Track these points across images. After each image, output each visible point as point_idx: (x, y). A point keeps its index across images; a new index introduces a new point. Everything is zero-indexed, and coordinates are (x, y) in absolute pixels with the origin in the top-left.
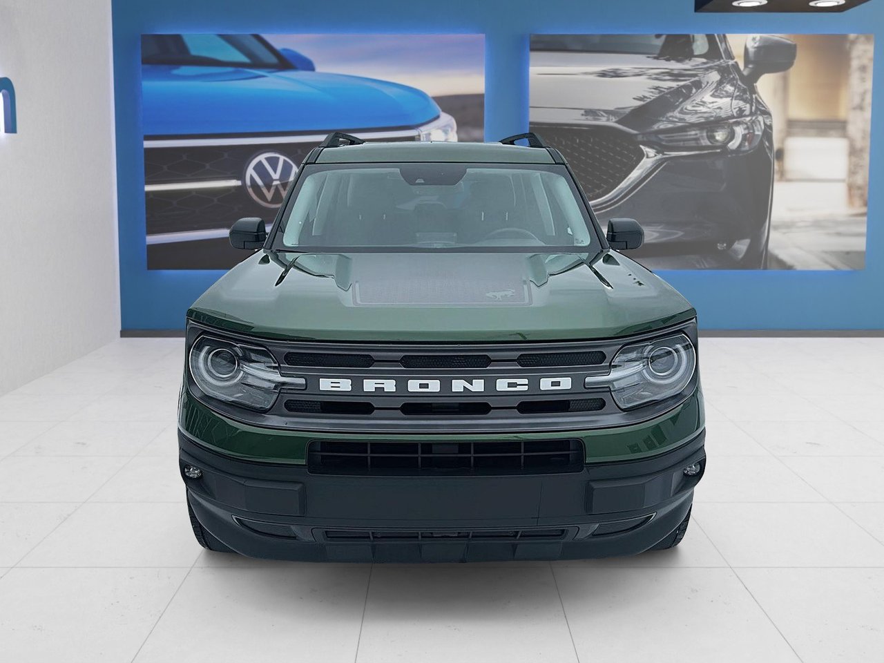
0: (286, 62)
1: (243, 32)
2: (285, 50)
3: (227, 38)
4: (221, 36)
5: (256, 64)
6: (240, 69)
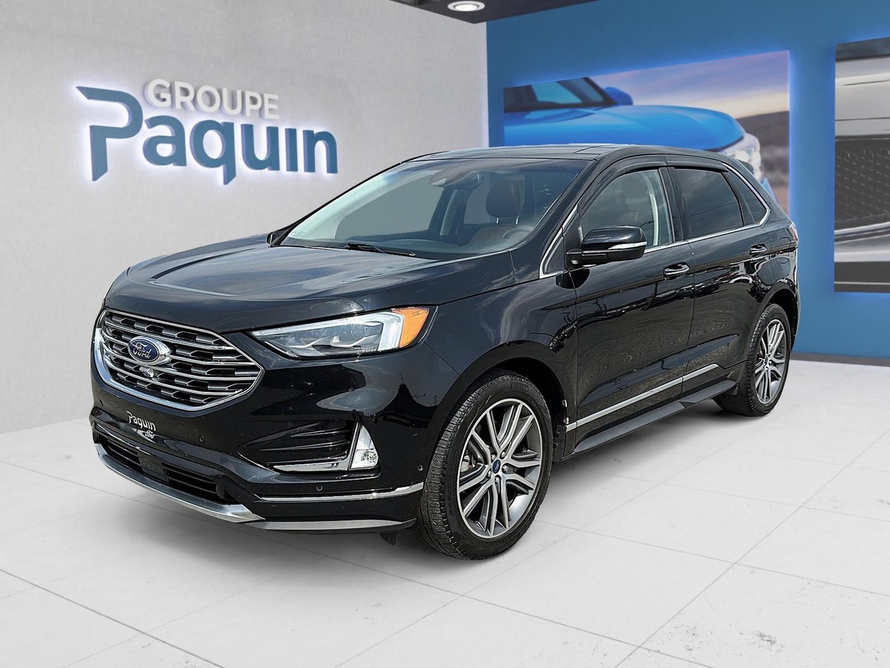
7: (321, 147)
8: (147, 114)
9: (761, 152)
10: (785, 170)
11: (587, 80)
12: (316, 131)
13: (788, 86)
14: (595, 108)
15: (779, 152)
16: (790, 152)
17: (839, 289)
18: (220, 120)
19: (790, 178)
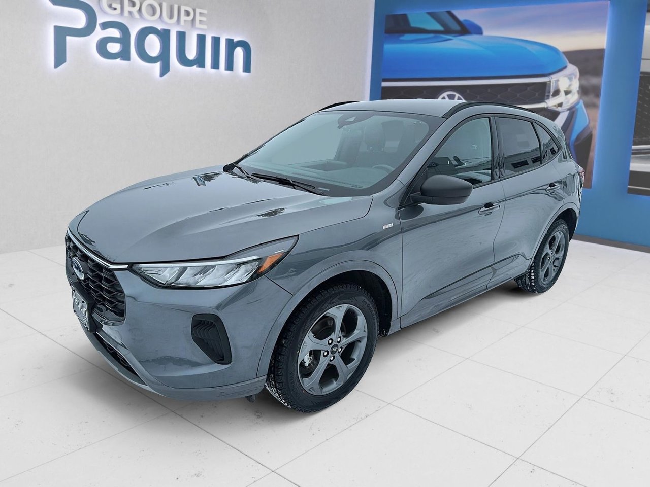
0: (465, 29)
1: (441, 10)
2: (465, 21)
3: (432, 15)
4: (429, 14)
5: (448, 31)
6: (438, 35)
7: (239, 52)
8: (101, 19)
9: (579, 79)
10: (598, 95)
11: (450, 13)
12: (236, 39)
13: (607, 29)
14: (454, 35)
15: (594, 81)
16: (603, 81)
17: (630, 191)
18: (160, 27)
19: (601, 101)
